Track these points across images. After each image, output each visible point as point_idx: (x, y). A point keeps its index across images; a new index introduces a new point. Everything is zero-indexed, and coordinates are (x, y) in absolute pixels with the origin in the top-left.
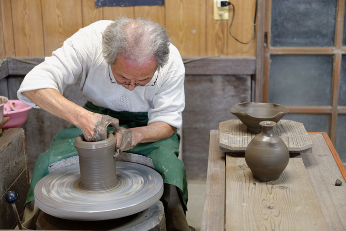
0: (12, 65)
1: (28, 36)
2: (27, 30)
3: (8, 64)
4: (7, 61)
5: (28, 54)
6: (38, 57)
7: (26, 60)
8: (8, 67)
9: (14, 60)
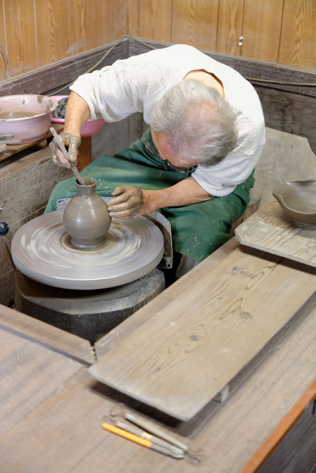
0: (133, 48)
1: (154, 14)
2: (154, 6)
3: (128, 45)
4: (128, 41)
5: (153, 36)
6: (163, 42)
7: (148, 43)
8: (128, 49)
9: (136, 41)
